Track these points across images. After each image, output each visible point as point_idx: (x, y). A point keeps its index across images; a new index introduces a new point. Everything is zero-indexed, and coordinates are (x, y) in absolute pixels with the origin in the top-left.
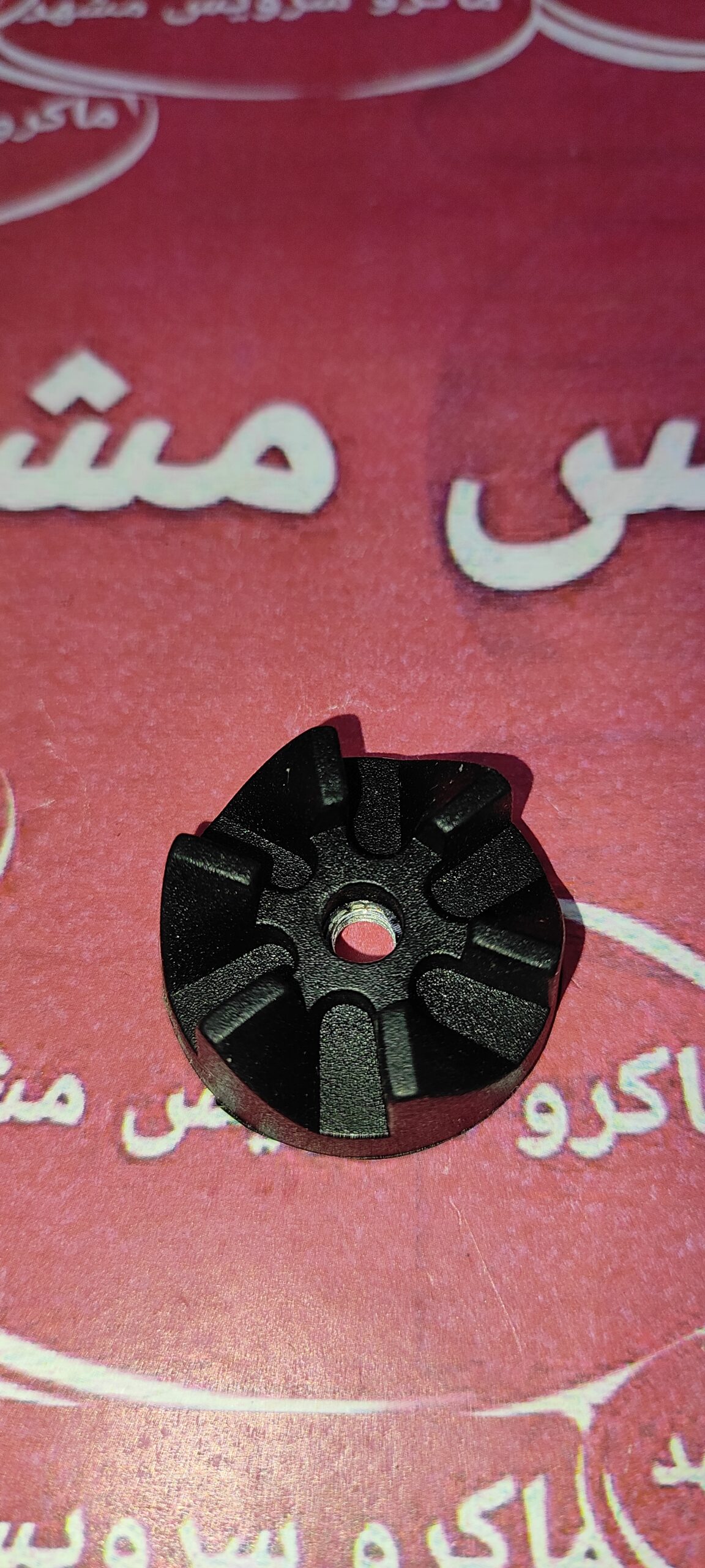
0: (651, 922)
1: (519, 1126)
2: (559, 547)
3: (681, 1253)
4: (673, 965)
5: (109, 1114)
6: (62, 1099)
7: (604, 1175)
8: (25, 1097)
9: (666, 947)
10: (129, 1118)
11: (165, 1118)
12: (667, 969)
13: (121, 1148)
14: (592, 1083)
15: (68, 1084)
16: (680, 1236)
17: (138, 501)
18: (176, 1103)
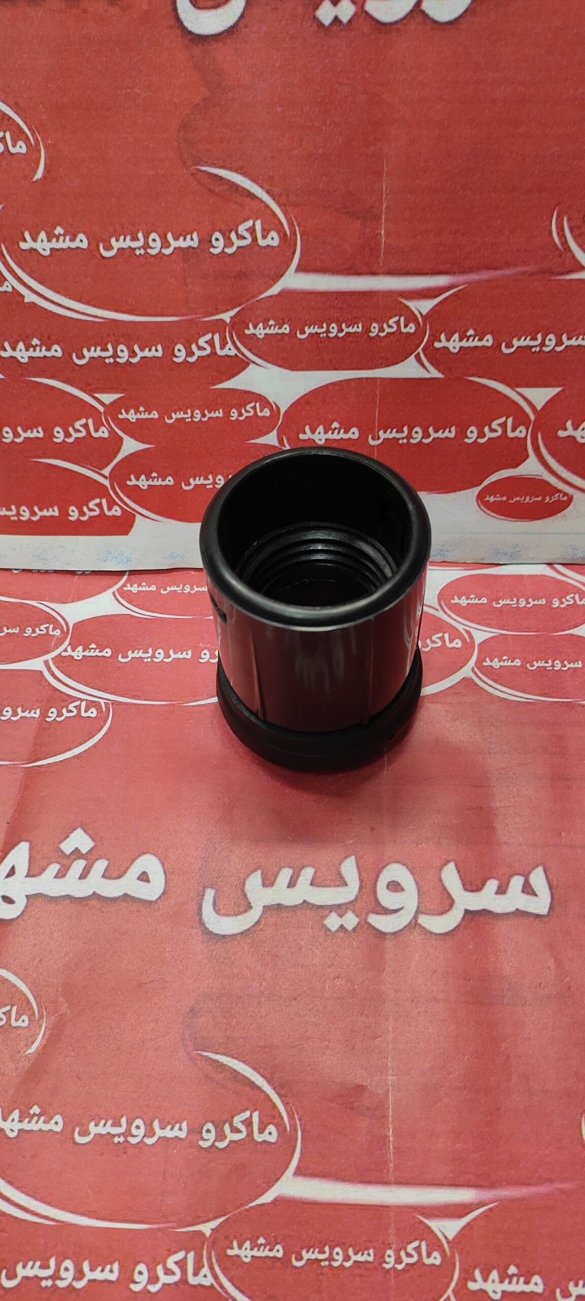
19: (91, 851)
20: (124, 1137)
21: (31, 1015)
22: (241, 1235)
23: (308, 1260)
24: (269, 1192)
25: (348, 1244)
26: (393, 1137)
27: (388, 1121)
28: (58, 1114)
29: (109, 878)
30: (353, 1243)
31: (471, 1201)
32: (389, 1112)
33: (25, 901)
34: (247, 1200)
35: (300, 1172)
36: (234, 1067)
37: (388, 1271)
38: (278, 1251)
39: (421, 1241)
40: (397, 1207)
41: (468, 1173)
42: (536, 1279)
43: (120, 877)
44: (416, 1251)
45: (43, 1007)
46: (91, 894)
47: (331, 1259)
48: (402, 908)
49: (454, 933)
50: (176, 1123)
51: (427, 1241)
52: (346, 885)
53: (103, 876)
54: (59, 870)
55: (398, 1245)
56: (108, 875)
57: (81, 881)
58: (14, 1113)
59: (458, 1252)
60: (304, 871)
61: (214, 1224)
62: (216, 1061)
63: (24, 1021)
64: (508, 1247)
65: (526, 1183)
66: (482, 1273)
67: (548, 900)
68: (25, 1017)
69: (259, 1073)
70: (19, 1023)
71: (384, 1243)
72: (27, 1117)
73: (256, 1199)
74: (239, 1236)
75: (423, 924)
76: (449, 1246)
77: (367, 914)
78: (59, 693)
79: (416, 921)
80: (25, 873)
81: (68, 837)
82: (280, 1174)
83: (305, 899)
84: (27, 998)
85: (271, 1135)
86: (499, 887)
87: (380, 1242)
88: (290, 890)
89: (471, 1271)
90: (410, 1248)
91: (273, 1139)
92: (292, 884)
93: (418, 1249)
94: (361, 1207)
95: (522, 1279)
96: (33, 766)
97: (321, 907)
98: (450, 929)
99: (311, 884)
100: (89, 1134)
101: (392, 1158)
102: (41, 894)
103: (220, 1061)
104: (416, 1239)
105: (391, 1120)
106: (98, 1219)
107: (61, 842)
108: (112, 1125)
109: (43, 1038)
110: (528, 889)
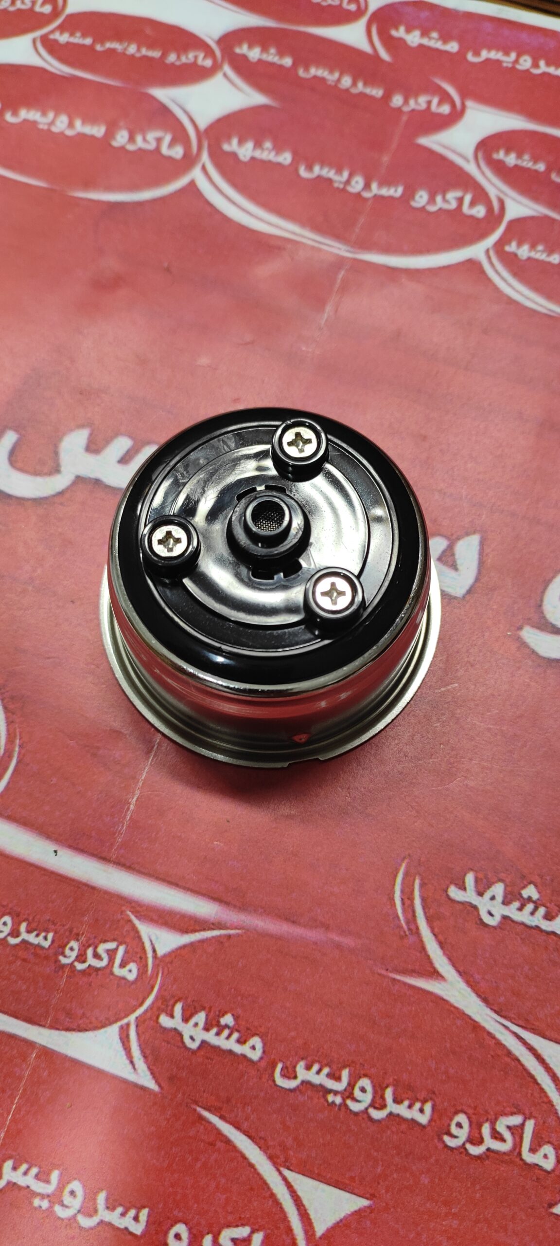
2: (39, 479)
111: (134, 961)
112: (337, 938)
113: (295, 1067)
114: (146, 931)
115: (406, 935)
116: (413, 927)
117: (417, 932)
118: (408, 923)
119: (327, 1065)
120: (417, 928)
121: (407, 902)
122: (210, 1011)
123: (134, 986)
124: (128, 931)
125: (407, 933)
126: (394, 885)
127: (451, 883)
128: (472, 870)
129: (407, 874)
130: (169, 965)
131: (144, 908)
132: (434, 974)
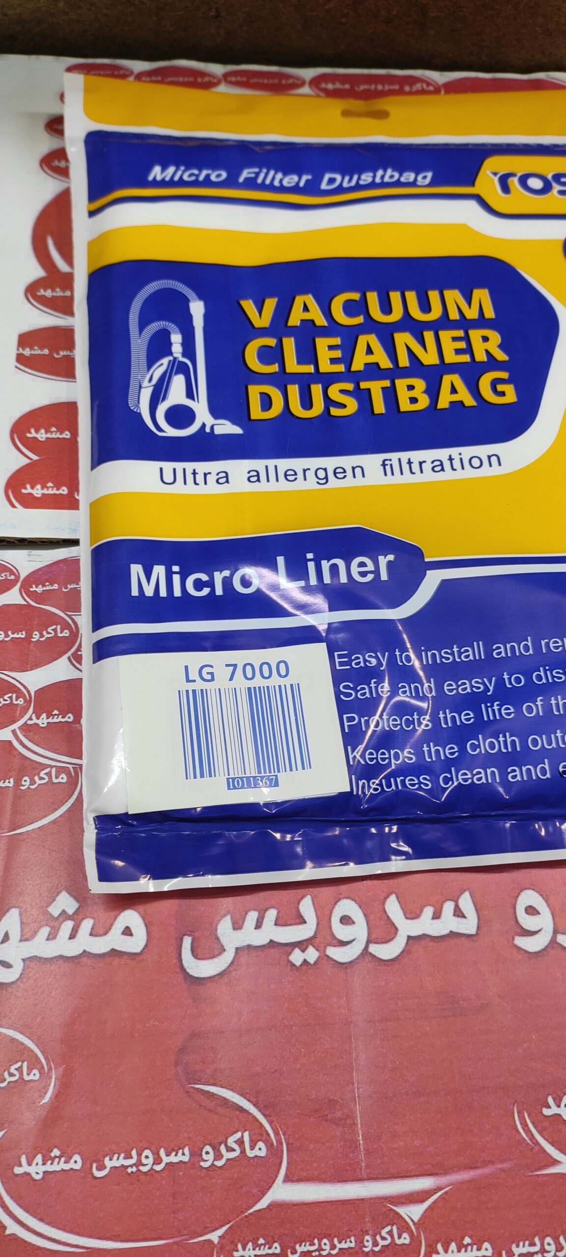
0: (238, 1094)
1: (200, 1158)
2: (215, 960)
3: (242, 1192)
4: (243, 1106)
5: (89, 1165)
6: (76, 1162)
7: (223, 1171)
8: (65, 1162)
9: (242, 1100)
10: (94, 1166)
11: (104, 1165)
12: (242, 1107)
13: (92, 1174)
14: (220, 1144)
15: (77, 1157)
16: (242, 1187)
17: (84, 951)
18: (107, 1160)
19: (76, 912)
20: (136, 1167)
21: (41, 1068)
22: (244, 1238)
23: (302, 1252)
24: (264, 1199)
25: (332, 1235)
26: (363, 1140)
27: (358, 1128)
28: (76, 1154)
29: (96, 936)
30: (337, 1234)
31: (431, 1187)
32: (357, 1120)
33: (22, 964)
34: (246, 1208)
35: (288, 1179)
36: (224, 1095)
37: (367, 1253)
38: (276, 1248)
39: (392, 1225)
40: (371, 1199)
41: (426, 1164)
42: (486, 1245)
43: (106, 933)
44: (389, 1235)
45: (51, 1060)
46: (81, 952)
47: (320, 1249)
48: (354, 940)
49: (400, 958)
50: (181, 1149)
51: (397, 1225)
52: (305, 922)
53: (91, 934)
54: (50, 933)
55: (374, 1230)
56: (94, 933)
57: (72, 940)
58: (37, 1157)
59: (423, 1232)
60: (267, 912)
61: (221, 1232)
62: (208, 1092)
63: (35, 1075)
64: (462, 1222)
65: (473, 1167)
66: (442, 1246)
67: (476, 921)
68: (35, 1071)
69: (245, 1098)
70: (31, 1077)
71: (362, 1231)
72: (49, 1160)
73: (254, 1206)
74: (242, 1239)
75: (373, 953)
76: (415, 1228)
77: (325, 947)
78: (29, 761)
79: (367, 950)
80: (19, 938)
81: (54, 900)
82: (271, 1183)
83: (272, 938)
84: (35, 1054)
85: (261, 1151)
86: (434, 913)
87: (359, 1230)
88: (257, 931)
89: (434, 1246)
90: (384, 1233)
91: (263, 1153)
92: (258, 926)
93: (390, 1233)
94: (341, 1203)
95: (475, 1247)
96: (14, 835)
97: (287, 945)
98: (396, 954)
99: (276, 924)
100: (106, 1168)
101: (363, 1159)
102: (36, 956)
103: (211, 1091)
104: (388, 1225)
105: (359, 1126)
106: (122, 1241)
107: (48, 906)
108: (125, 1158)
109: (54, 1088)
110: (459, 913)
111: (405, 1232)
112: (500, 1166)
113: (511, 1249)
114: (402, 1211)
115: (533, 1147)
116: (534, 1141)
117: (537, 1143)
118: (531, 1140)
119: (527, 1240)
120: (537, 1141)
121: (526, 1128)
122: (456, 1240)
123: (411, 1247)
124: (393, 1216)
125: (533, 1145)
126: (515, 1122)
127: (542, 1107)
128: (549, 1095)
129: (519, 1113)
130: (424, 1225)
131: (396, 1198)
132: (556, 1162)
